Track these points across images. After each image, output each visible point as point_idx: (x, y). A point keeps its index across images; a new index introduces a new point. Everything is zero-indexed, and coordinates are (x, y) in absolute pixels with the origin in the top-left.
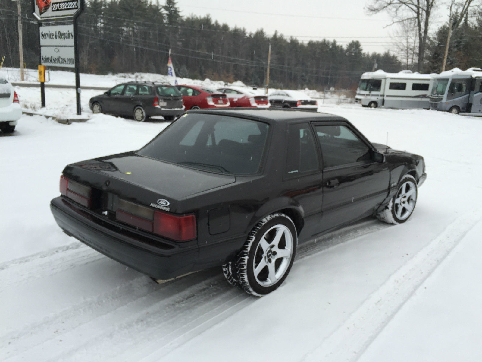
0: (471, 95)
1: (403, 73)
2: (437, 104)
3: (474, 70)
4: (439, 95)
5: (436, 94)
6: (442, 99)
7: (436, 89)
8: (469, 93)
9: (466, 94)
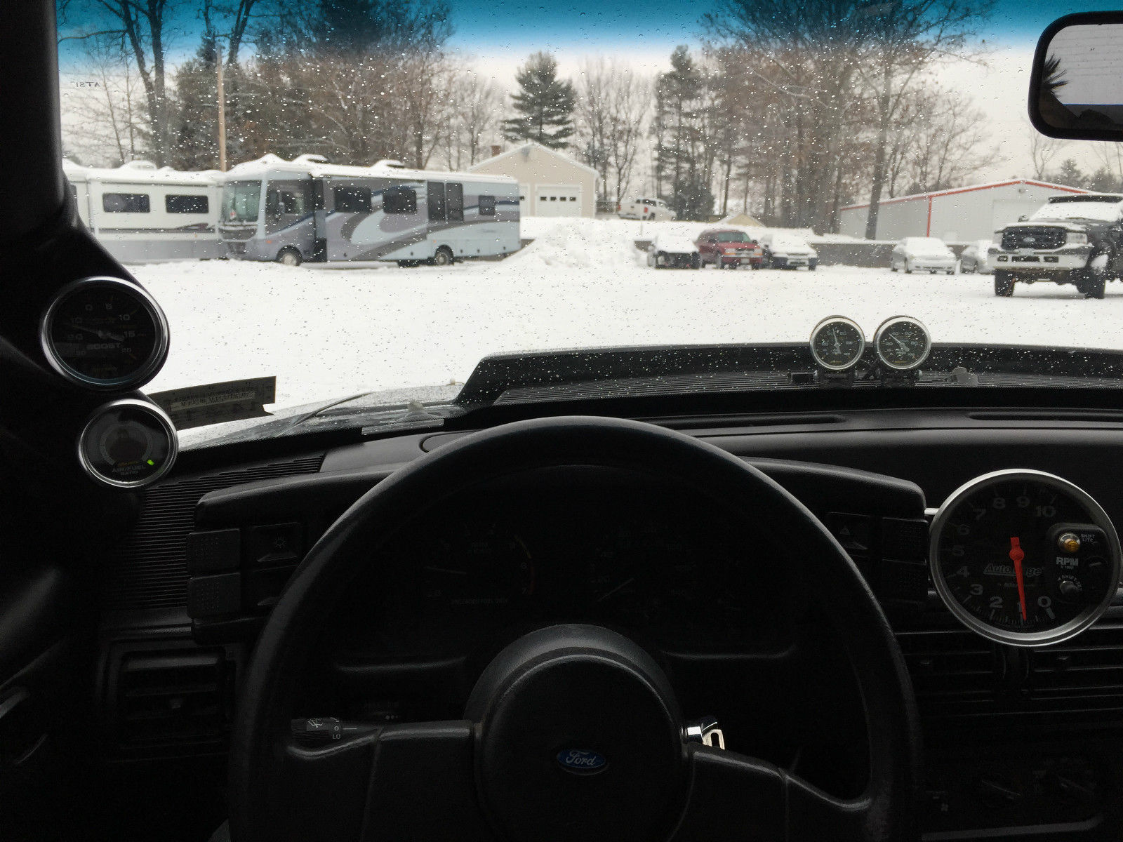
0: (318, 219)
1: (133, 167)
2: (244, 244)
3: (311, 160)
4: (245, 223)
5: (235, 219)
6: (254, 231)
7: (234, 206)
8: (313, 215)
9: (307, 217)
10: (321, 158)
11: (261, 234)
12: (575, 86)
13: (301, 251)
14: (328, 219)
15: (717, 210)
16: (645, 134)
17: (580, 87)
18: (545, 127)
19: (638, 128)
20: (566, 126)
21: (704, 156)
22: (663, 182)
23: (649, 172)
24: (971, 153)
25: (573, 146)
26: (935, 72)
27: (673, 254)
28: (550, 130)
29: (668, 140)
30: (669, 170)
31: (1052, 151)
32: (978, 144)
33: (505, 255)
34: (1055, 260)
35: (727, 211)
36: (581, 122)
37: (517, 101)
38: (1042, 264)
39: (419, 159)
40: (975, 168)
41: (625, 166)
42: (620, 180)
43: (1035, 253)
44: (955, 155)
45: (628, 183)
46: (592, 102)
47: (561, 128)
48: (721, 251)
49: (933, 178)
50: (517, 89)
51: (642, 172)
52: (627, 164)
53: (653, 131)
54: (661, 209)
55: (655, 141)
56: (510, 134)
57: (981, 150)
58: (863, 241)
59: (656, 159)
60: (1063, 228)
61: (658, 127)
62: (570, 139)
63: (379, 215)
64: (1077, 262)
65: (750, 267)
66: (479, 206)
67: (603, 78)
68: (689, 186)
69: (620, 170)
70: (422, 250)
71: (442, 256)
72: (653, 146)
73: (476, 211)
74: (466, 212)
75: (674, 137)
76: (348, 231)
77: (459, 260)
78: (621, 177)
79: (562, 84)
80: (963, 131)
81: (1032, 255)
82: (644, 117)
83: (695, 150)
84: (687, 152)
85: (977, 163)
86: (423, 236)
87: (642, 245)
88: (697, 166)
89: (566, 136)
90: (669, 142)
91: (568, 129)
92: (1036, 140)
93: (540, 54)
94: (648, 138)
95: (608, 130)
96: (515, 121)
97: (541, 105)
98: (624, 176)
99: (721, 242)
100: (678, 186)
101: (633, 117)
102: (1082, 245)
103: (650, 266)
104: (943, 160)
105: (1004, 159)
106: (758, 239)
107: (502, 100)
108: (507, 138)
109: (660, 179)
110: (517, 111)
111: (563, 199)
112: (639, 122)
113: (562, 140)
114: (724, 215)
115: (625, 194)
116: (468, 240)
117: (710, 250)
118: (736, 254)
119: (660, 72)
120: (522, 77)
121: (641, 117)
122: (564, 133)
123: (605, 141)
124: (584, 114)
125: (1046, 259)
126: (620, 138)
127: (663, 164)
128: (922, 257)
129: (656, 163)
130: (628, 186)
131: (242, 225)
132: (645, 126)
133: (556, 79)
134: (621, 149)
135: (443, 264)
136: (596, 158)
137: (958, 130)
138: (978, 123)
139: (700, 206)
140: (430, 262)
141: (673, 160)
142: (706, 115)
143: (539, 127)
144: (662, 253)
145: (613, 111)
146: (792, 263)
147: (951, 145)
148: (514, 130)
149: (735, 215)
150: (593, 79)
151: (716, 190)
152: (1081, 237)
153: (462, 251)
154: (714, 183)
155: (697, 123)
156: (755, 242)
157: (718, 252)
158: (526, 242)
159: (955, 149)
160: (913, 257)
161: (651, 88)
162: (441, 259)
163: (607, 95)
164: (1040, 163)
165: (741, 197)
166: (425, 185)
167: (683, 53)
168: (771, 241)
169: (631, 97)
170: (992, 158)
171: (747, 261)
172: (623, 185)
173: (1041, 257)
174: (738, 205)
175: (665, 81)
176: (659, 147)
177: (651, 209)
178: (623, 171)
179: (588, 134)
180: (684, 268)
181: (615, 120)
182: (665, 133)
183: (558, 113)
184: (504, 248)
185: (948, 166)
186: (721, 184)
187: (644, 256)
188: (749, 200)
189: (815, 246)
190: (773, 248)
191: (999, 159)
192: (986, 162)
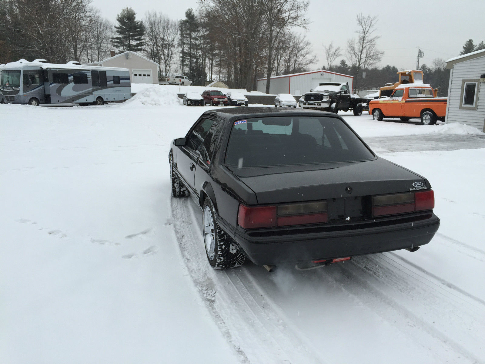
0: (46, 86)
2: (13, 97)
3: (40, 61)
4: (14, 88)
5: (8, 86)
6: (19, 91)
7: (8, 81)
8: (44, 84)
9: (41, 85)
10: (45, 60)
11: (21, 92)
12: (144, 24)
13: (39, 100)
14: (51, 86)
15: (208, 79)
16: (176, 46)
17: (147, 25)
18: (131, 41)
19: (173, 43)
20: (141, 41)
21: (202, 56)
22: (185, 67)
23: (179, 62)
24: (305, 58)
25: (144, 50)
26: (289, 29)
27: (194, 100)
28: (134, 43)
29: (186, 49)
30: (187, 62)
31: (334, 59)
32: (308, 54)
33: (125, 100)
34: (320, 105)
35: (213, 80)
36: (147, 39)
37: (118, 30)
38: (316, 106)
39: (76, 56)
40: (307, 64)
41: (168, 60)
42: (166, 66)
43: (314, 102)
44: (300, 59)
45: (169, 67)
46: (152, 31)
47: (138, 42)
48: (212, 99)
49: (292, 68)
50: (118, 24)
51: (176, 62)
52: (169, 58)
53: (179, 45)
54: (186, 80)
55: (180, 49)
56: (115, 44)
57: (309, 57)
58: (265, 94)
59: (181, 57)
60: (322, 94)
61: (182, 43)
62: (143, 47)
63: (72, 84)
64: (327, 105)
65: (223, 105)
66: (113, 80)
67: (157, 21)
68: (196, 69)
69: (166, 61)
70: (91, 99)
71: (99, 101)
72: (180, 51)
73: (112, 82)
74: (108, 83)
75: (189, 48)
76: (59, 91)
77: (106, 102)
78: (167, 64)
79: (138, 23)
80: (303, 49)
81: (313, 103)
82: (175, 38)
83: (198, 53)
84: (194, 54)
85: (308, 62)
86: (90, 93)
87: (181, 96)
88: (199, 60)
89: (141, 46)
90: (186, 50)
91: (142, 43)
92: (328, 54)
93: (127, 9)
94: (177, 48)
95: (160, 44)
96: (117, 38)
97: (129, 31)
98: (168, 64)
99: (212, 95)
100: (191, 69)
101: (171, 39)
102: (328, 100)
103: (184, 105)
104: (295, 61)
105: (318, 61)
106: (226, 94)
107: (111, 29)
108: (114, 46)
109: (183, 65)
110: (118, 34)
111: (144, 75)
112: (173, 41)
113: (139, 47)
114: (211, 81)
115: (169, 72)
116: (109, 94)
117: (208, 98)
118: (218, 100)
119: (181, 20)
120: (119, 19)
121: (174, 38)
122: (141, 44)
123: (159, 48)
124: (148, 36)
125: (318, 105)
126: (165, 47)
127: (184, 59)
128: (285, 101)
129: (181, 59)
130: (170, 68)
131: (12, 89)
132: (176, 42)
133: (135, 20)
134: (166, 52)
135: (99, 104)
136: (155, 56)
137: (301, 49)
138: (308, 46)
139: (201, 77)
140: (94, 104)
141: (189, 58)
142: (202, 38)
143: (128, 41)
144: (189, 100)
145: (161, 35)
146: (239, 103)
147: (298, 55)
148: (117, 42)
149: (216, 82)
150: (152, 21)
151: (207, 70)
152: (328, 97)
153: (107, 99)
154: (206, 68)
155: (198, 42)
156: (225, 95)
157: (211, 99)
158: (133, 95)
159: (300, 56)
160: (282, 101)
161: (177, 26)
162: (99, 102)
163: (159, 28)
164: (330, 63)
165: (218, 75)
166: (90, 72)
167: (191, 12)
168: (231, 95)
169: (169, 30)
170: (313, 60)
171: (222, 103)
172: (168, 68)
173: (316, 104)
174: (217, 78)
175: (183, 23)
176: (183, 52)
177: (182, 80)
178: (167, 62)
179: (151, 45)
180: (198, 106)
181: (163, 39)
182: (185, 46)
183: (137, 36)
184: (125, 98)
185: (297, 63)
186: (210, 69)
187: (182, 100)
188: (221, 75)
189: (247, 97)
190: (232, 98)
191: (316, 61)
192: (311, 62)
